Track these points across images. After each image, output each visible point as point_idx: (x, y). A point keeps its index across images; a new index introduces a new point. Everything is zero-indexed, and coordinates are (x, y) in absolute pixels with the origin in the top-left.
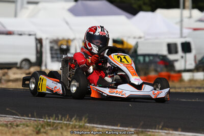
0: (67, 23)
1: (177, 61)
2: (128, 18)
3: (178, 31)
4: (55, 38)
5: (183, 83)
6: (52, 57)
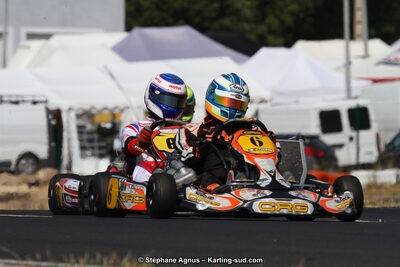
0: (112, 76)
1: (341, 146)
2: (238, 61)
3: (342, 86)
4: (87, 107)
6: (83, 148)
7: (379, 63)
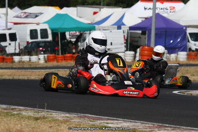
1: (6, 46)
5: (14, 64)
7: (14, 17)
